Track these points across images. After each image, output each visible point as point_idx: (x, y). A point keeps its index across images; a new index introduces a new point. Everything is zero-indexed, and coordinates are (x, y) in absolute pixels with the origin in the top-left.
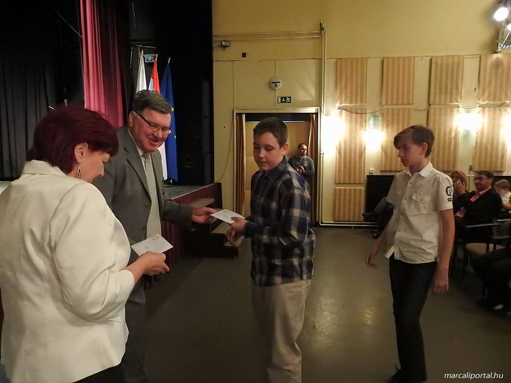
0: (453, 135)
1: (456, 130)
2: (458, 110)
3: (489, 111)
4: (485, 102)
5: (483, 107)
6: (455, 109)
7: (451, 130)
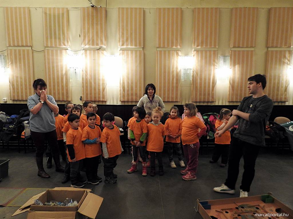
0: (64, 72)
1: (66, 68)
2: (66, 51)
3: (90, 53)
4: (87, 46)
5: (85, 50)
6: (64, 51)
7: (62, 68)
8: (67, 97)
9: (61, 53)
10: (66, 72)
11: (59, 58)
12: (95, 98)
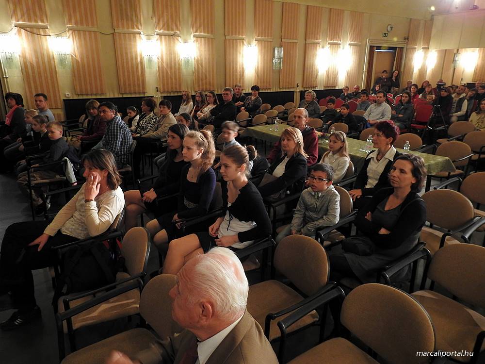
0: (139, 60)
1: (141, 55)
2: (140, 36)
3: (165, 39)
4: (161, 31)
5: (160, 35)
6: (137, 36)
7: (136, 55)
8: (144, 88)
9: (135, 37)
10: (141, 60)
11: (133, 43)
12: (172, 88)
